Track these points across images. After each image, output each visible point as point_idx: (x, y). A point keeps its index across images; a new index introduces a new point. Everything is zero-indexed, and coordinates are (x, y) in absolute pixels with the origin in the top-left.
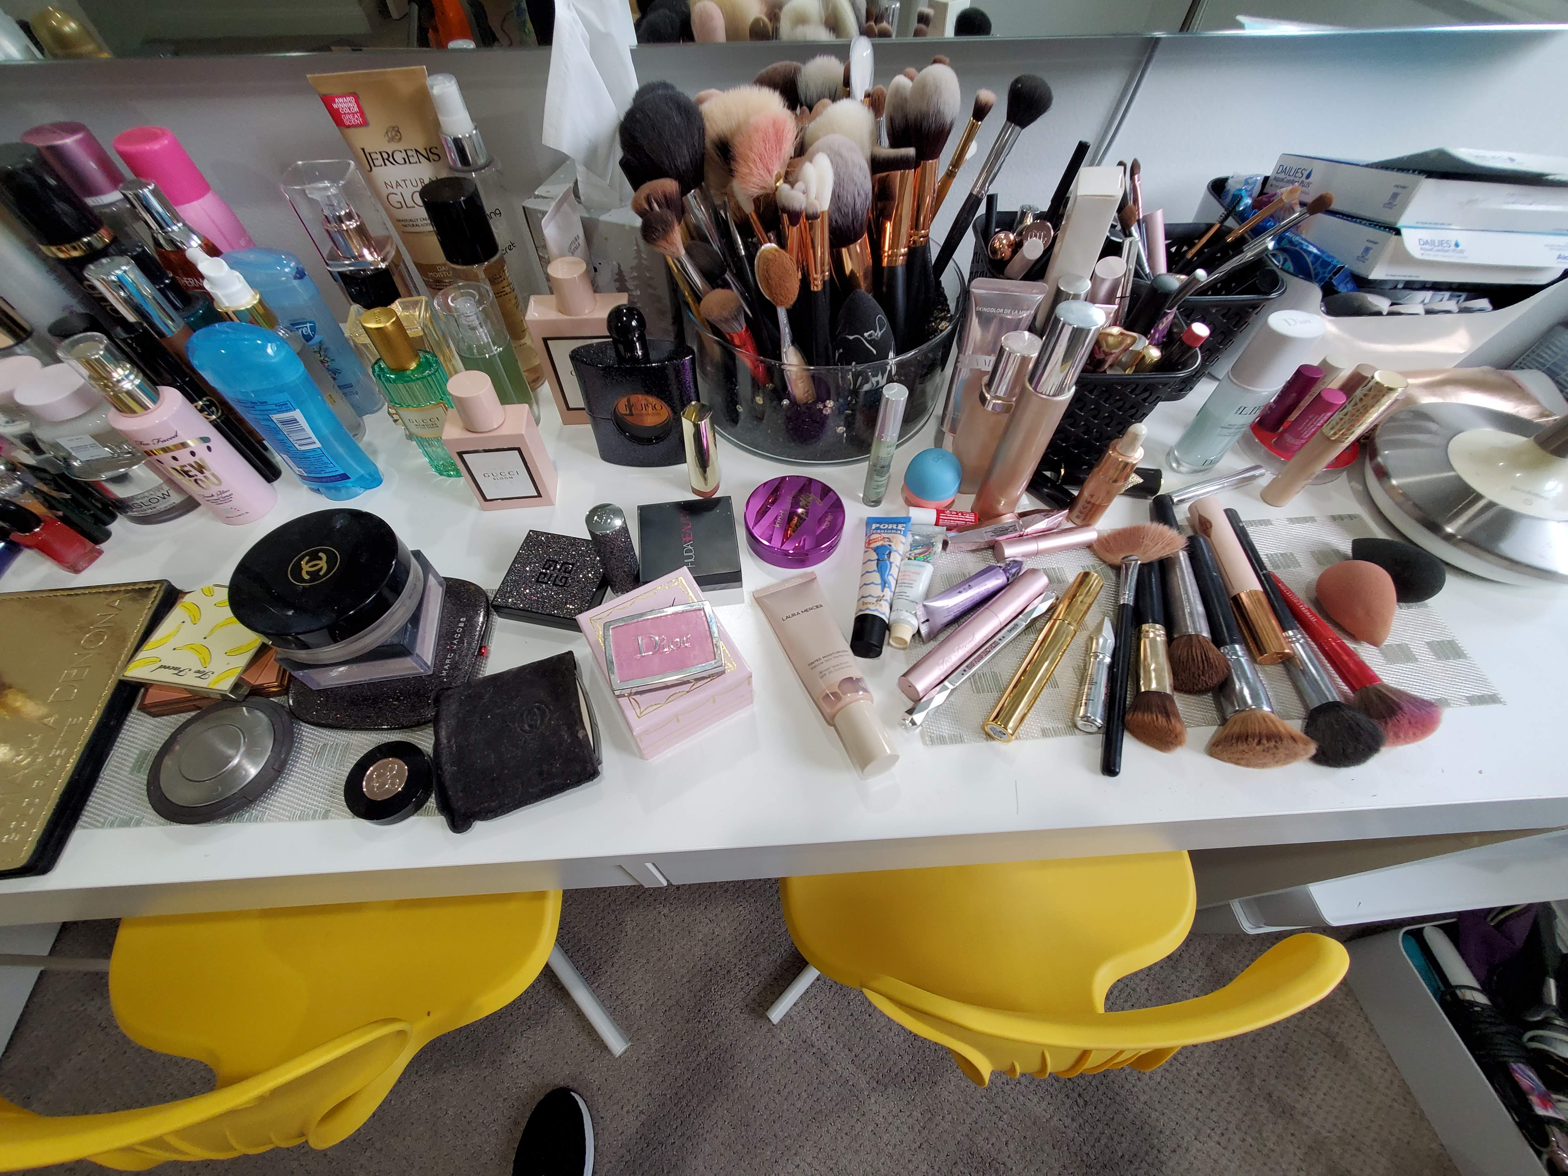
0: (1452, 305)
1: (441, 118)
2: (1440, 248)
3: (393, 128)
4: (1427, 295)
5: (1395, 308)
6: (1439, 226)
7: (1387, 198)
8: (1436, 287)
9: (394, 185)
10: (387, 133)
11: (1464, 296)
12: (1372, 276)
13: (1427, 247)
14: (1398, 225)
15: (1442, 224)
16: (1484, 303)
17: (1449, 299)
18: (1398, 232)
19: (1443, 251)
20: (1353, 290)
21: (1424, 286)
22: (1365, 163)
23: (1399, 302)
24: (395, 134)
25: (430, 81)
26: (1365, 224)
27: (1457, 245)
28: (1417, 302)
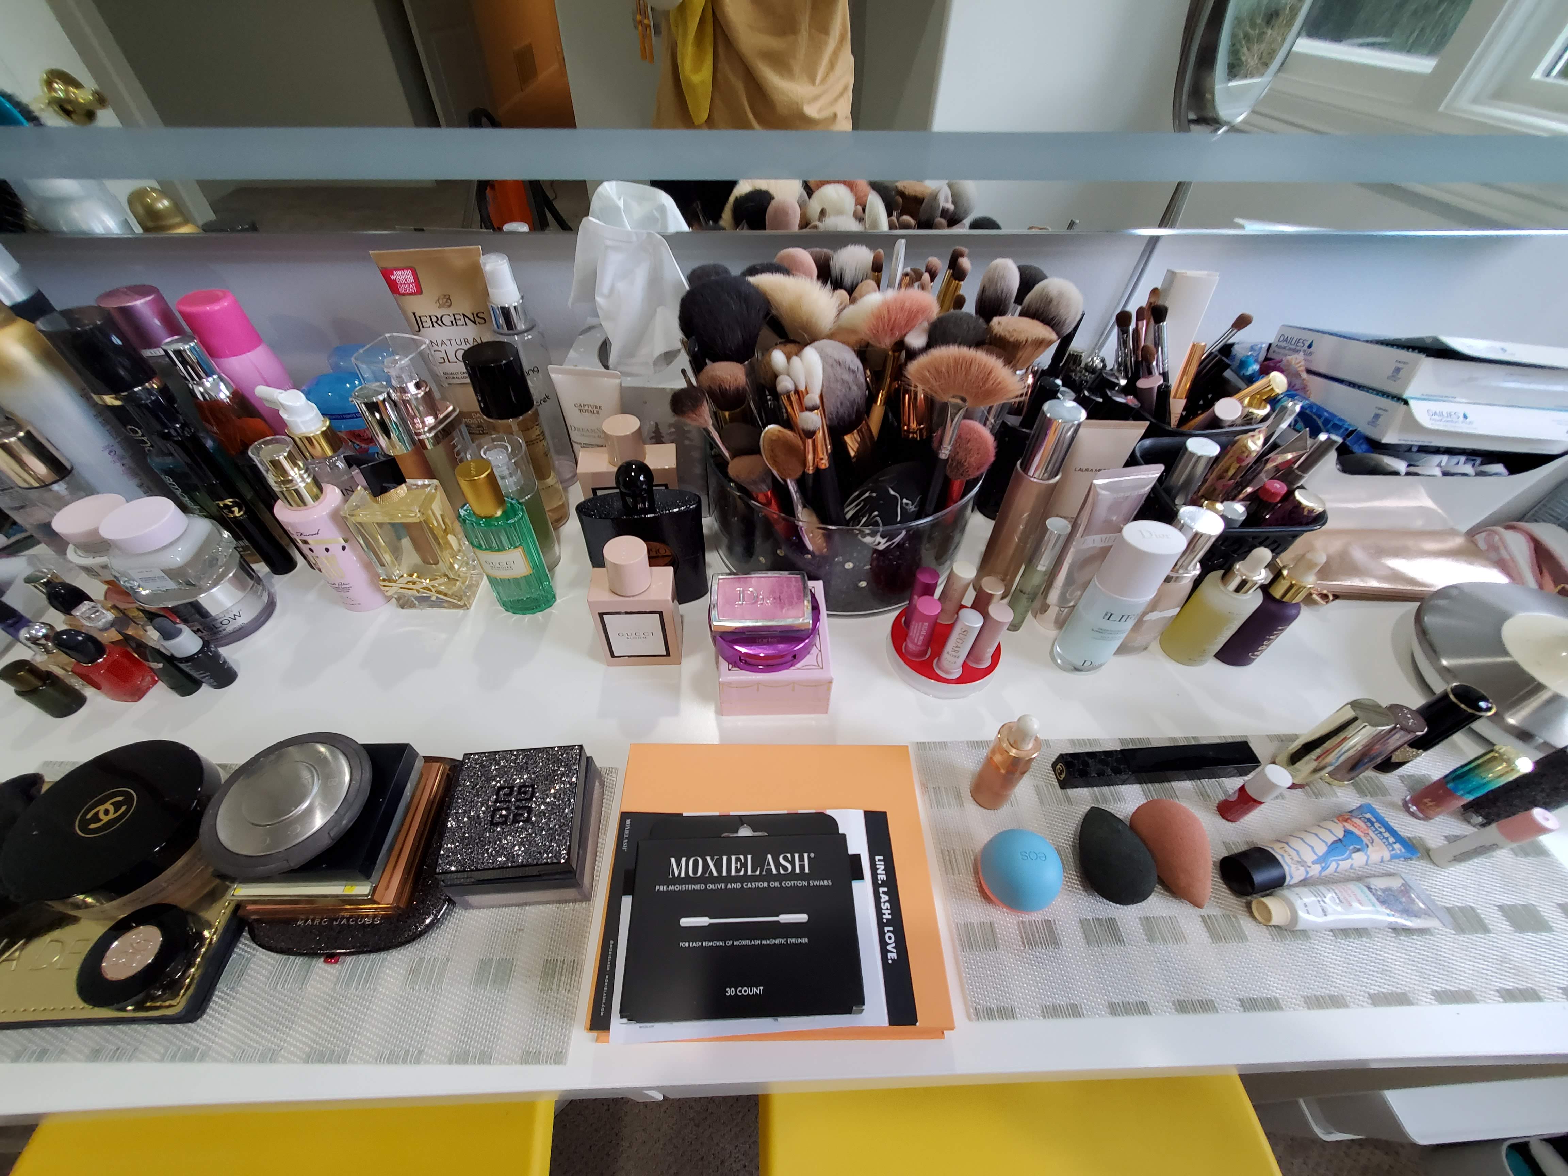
0: (1468, 469)
1: (489, 289)
2: (1449, 419)
3: (445, 296)
4: (1445, 458)
5: (1412, 469)
6: (1444, 399)
7: (1390, 372)
8: (1450, 452)
9: (440, 344)
10: (438, 300)
11: (1479, 460)
12: (1385, 440)
13: (1436, 417)
14: (1405, 397)
15: (1446, 397)
16: (1499, 468)
17: (1465, 463)
18: (1406, 402)
19: (1452, 421)
20: (1367, 451)
21: (1438, 451)
22: (1366, 339)
23: (1415, 464)
24: (446, 301)
25: (483, 259)
26: (1372, 393)
27: (1465, 417)
28: (1434, 465)
